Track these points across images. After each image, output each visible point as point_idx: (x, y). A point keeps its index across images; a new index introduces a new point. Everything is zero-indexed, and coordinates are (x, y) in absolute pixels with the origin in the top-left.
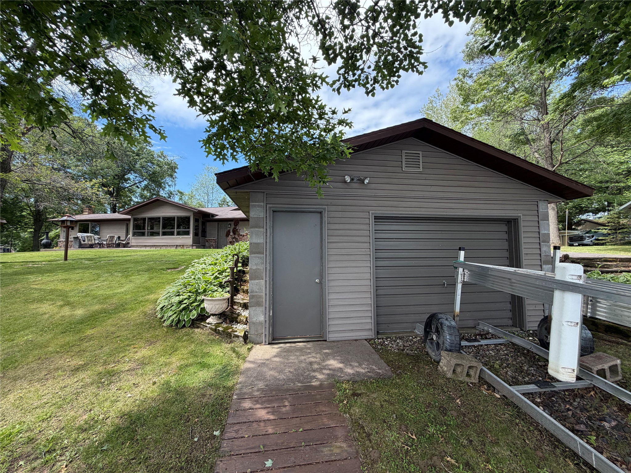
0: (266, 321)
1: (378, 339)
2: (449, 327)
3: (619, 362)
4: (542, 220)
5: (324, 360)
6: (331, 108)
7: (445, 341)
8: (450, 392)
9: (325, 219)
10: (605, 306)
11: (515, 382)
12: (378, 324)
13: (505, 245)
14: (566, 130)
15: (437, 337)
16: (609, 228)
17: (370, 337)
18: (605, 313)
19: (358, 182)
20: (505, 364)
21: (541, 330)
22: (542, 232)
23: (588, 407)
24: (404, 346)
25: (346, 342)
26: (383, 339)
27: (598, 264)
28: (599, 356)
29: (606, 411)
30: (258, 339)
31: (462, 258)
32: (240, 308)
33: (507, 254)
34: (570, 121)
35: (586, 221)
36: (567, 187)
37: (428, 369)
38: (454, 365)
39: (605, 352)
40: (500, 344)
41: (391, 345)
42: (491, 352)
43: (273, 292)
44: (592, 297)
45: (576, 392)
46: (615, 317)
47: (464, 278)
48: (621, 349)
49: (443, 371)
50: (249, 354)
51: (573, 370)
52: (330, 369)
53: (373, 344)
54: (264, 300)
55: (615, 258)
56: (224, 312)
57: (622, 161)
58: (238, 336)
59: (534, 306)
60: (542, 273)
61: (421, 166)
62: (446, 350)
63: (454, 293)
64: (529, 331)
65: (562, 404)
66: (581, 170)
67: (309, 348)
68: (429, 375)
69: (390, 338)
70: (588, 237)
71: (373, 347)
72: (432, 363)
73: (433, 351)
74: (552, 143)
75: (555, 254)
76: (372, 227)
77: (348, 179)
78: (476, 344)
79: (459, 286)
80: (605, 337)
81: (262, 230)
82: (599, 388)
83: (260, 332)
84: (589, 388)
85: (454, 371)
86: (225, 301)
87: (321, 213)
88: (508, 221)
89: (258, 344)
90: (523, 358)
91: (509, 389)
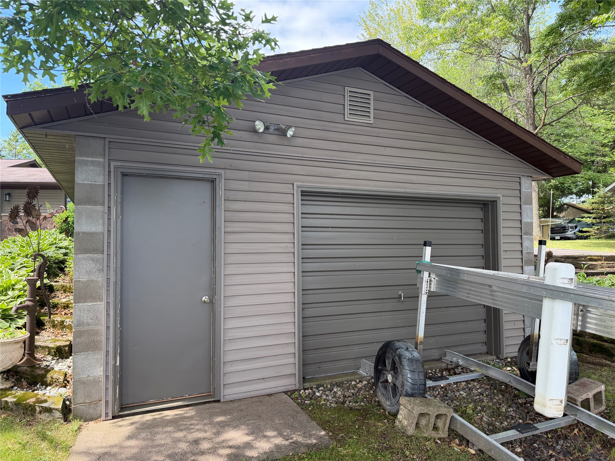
0: (107, 377)
1: (305, 389)
2: (411, 360)
3: (603, 388)
4: (524, 204)
5: (218, 434)
6: (243, 10)
7: (406, 383)
8: (413, 455)
9: (221, 193)
10: (595, 316)
11: (492, 430)
12: (304, 364)
13: (479, 238)
14: (551, 78)
15: (393, 377)
16: (593, 216)
17: (293, 388)
18: (596, 324)
19: (277, 132)
20: (479, 408)
21: (522, 355)
22: (525, 220)
23: (571, 449)
24: (345, 396)
25: (254, 399)
26: (311, 388)
27: (584, 264)
28: (584, 383)
29: (590, 451)
30: (91, 411)
31: (427, 258)
32: (49, 358)
33: (481, 251)
34: (556, 66)
35: (569, 206)
36: (554, 159)
37: (381, 426)
38: (417, 416)
39: (589, 377)
40: (472, 380)
41: (324, 397)
42: (462, 392)
43: (121, 324)
44: (583, 306)
45: (559, 433)
46: (605, 329)
47: (430, 287)
48: (605, 372)
49: (403, 427)
50: (75, 441)
51: (561, 402)
52: (230, 447)
53: (297, 399)
54: (104, 338)
55: (601, 256)
56: (16, 367)
57: (609, 127)
58: (49, 410)
59: (513, 323)
60: (524, 277)
61: (372, 115)
62: (407, 395)
63: (416, 309)
64: (507, 358)
65: (545, 451)
66: (565, 136)
67: (191, 418)
68: (384, 435)
69: (323, 386)
70: (572, 228)
71: (298, 404)
72: (386, 418)
73: (388, 399)
74: (534, 94)
75: (540, 250)
76: (298, 208)
77: (260, 126)
78: (442, 383)
79: (424, 299)
80: (590, 358)
81: (100, 208)
82: (583, 424)
83: (95, 397)
84: (573, 425)
85: (417, 424)
86: (19, 345)
87: (213, 181)
88: (484, 204)
89: (92, 420)
90: (500, 396)
91: (486, 440)
